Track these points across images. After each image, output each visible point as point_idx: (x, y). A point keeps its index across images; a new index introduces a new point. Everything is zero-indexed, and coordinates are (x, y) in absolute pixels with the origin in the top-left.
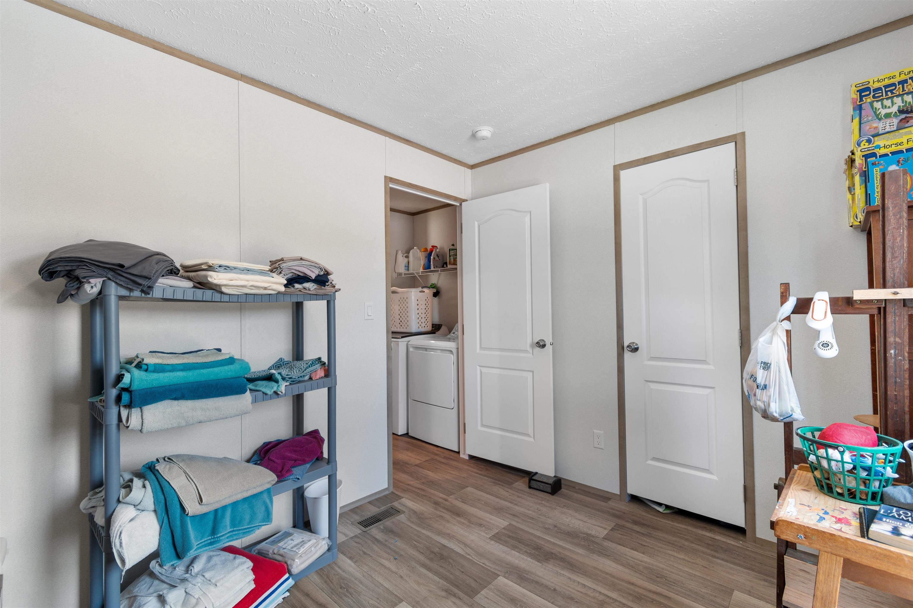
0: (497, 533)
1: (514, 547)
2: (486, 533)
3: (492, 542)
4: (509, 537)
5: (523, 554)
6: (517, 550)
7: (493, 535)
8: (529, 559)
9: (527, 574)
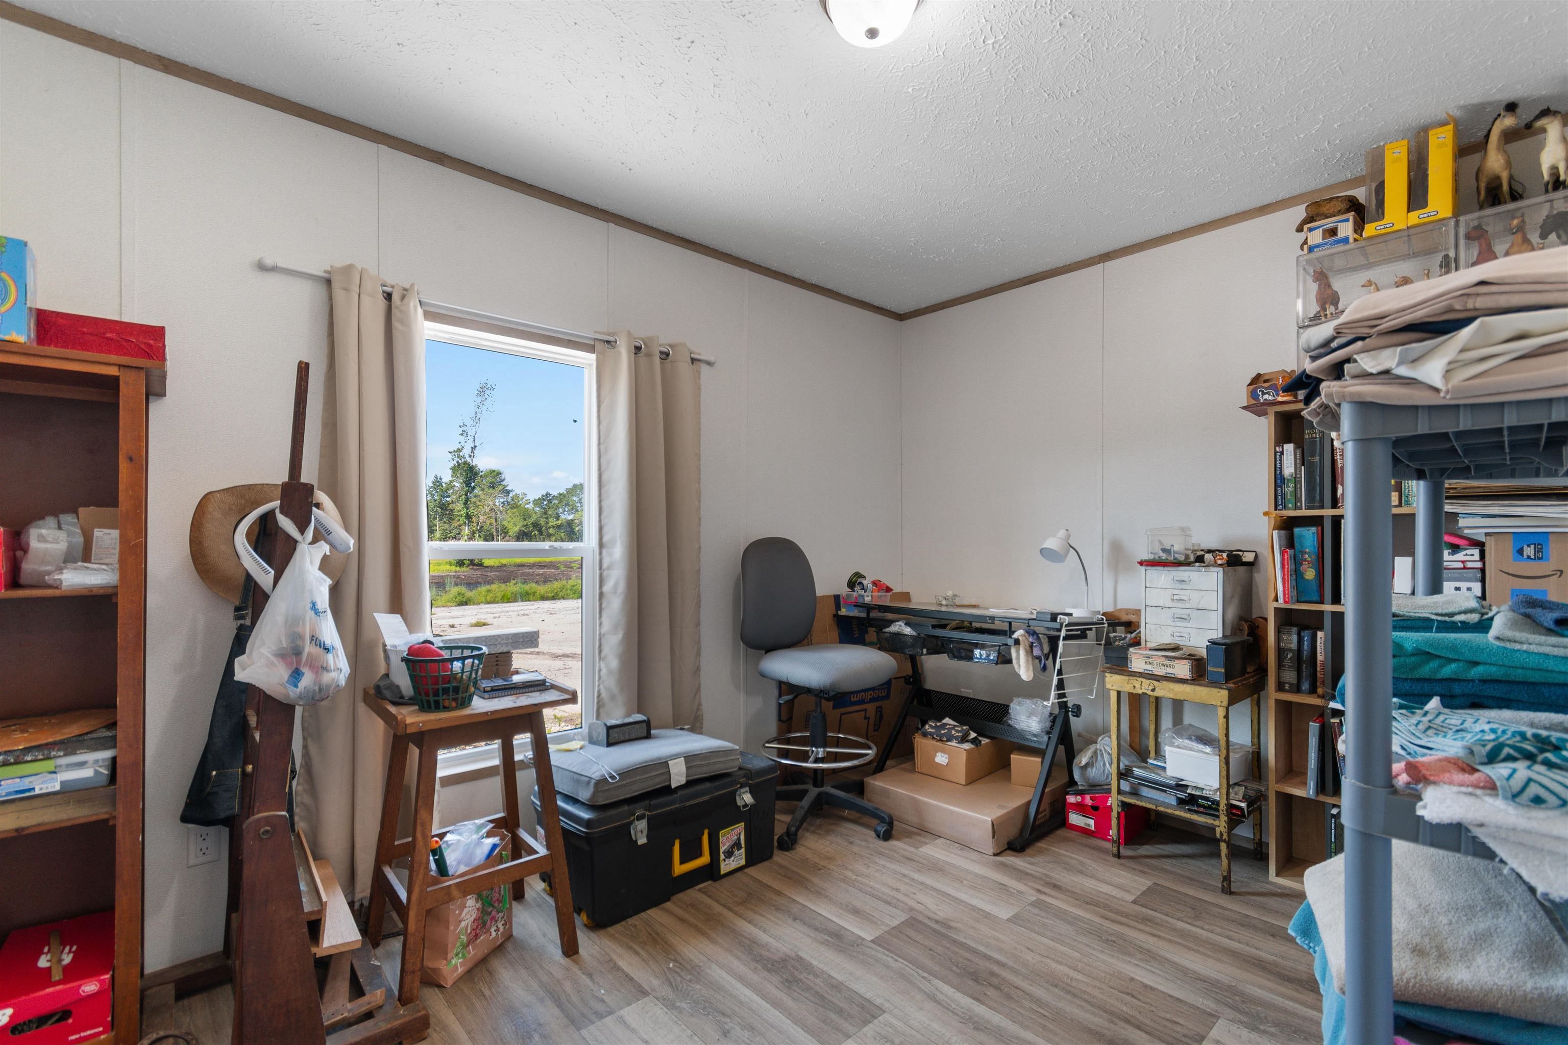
0: (866, 1023)
1: (837, 987)
2: (891, 1025)
3: (878, 1001)
4: (840, 1012)
5: (823, 972)
6: (834, 981)
7: (876, 1018)
8: (815, 963)
9: (827, 940)
